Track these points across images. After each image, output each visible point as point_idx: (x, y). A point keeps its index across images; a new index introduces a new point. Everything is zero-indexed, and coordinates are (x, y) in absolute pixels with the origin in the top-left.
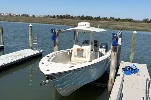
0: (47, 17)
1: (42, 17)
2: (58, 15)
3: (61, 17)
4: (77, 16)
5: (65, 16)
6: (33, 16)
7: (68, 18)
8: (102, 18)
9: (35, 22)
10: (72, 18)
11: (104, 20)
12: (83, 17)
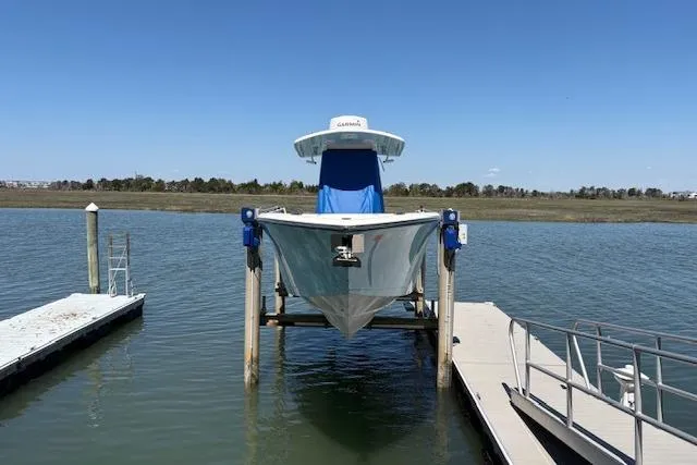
0: (60, 188)
1: (40, 188)
2: (103, 180)
3: (117, 184)
4: (178, 179)
5: (132, 182)
7: (144, 189)
8: (266, 185)
9: (20, 204)
10: (160, 186)
11: (271, 192)
12: (199, 182)
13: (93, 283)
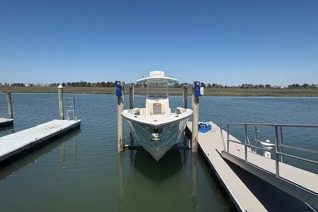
0: (52, 86)
1: (46, 86)
2: (68, 83)
3: (74, 85)
4: (96, 82)
5: (79, 84)
6: (31, 85)
7: (84, 86)
9: (38, 91)
10: (89, 85)
13: (61, 115)
